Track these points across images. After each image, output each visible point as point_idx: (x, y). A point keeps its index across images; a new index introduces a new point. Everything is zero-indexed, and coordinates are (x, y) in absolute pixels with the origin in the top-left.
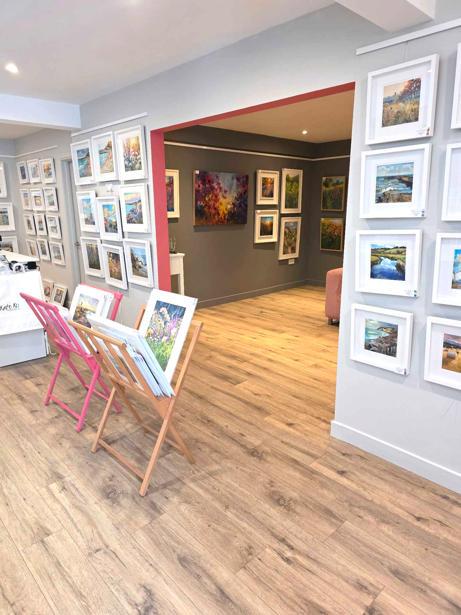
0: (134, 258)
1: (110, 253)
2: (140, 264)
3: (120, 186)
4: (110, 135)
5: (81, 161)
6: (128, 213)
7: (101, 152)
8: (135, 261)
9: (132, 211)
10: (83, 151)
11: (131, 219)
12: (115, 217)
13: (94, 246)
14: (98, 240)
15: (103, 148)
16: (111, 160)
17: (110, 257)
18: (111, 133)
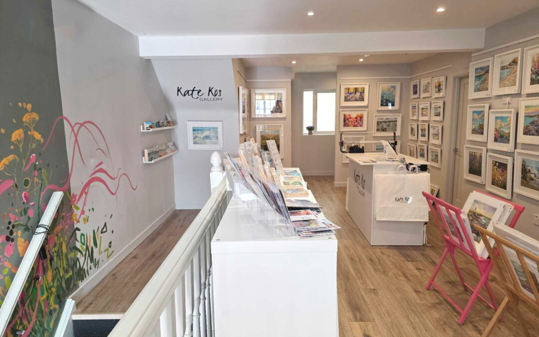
0: (525, 170)
1: (496, 162)
2: (533, 176)
3: (521, 99)
4: (519, 51)
5: (478, 77)
6: (526, 125)
7: (503, 68)
8: (526, 173)
9: (532, 123)
10: (482, 69)
11: (529, 131)
12: (509, 128)
13: (478, 154)
14: (484, 149)
15: (507, 64)
16: (514, 75)
17: (495, 165)
18: (520, 49)
